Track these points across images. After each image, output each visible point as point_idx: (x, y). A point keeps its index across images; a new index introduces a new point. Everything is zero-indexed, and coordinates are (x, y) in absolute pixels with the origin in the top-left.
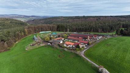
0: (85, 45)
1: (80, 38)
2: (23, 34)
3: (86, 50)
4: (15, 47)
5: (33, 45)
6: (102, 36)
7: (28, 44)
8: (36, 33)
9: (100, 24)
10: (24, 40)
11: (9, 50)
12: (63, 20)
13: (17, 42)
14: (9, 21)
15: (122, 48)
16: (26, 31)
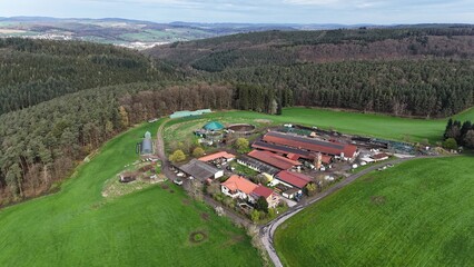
0: (291, 196)
1: (290, 155)
2: (109, 126)
3: (288, 217)
4: (77, 177)
5: (128, 179)
6: (376, 152)
7: (117, 168)
8: (157, 116)
9: (404, 81)
10: (110, 151)
11: (57, 189)
12: (278, 47)
13: (87, 159)
14: (90, 56)
15: (416, 223)
16: (124, 113)
